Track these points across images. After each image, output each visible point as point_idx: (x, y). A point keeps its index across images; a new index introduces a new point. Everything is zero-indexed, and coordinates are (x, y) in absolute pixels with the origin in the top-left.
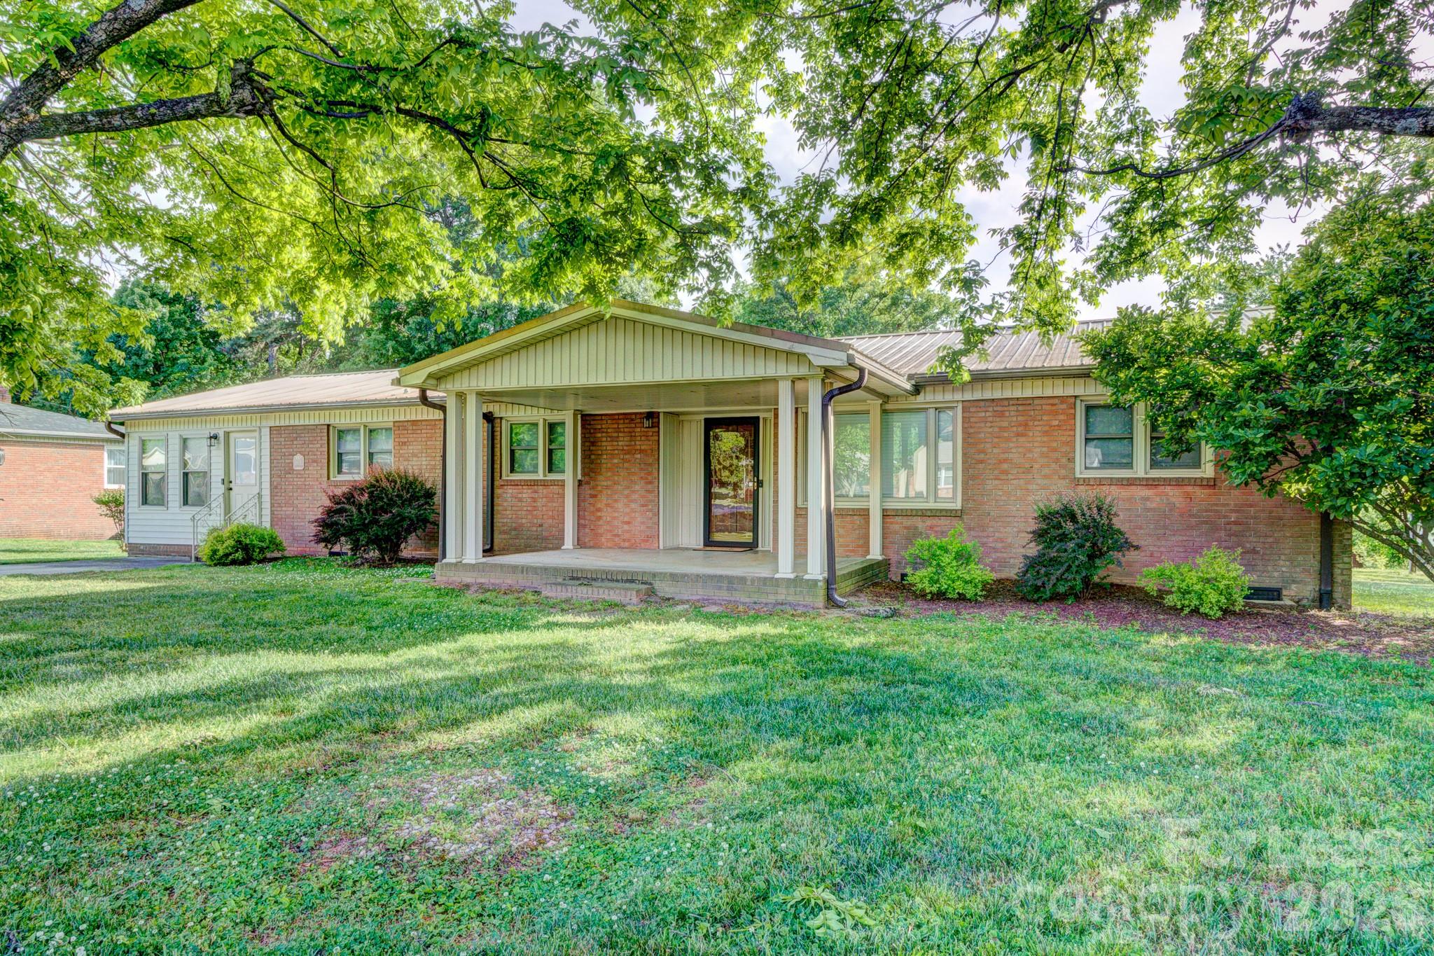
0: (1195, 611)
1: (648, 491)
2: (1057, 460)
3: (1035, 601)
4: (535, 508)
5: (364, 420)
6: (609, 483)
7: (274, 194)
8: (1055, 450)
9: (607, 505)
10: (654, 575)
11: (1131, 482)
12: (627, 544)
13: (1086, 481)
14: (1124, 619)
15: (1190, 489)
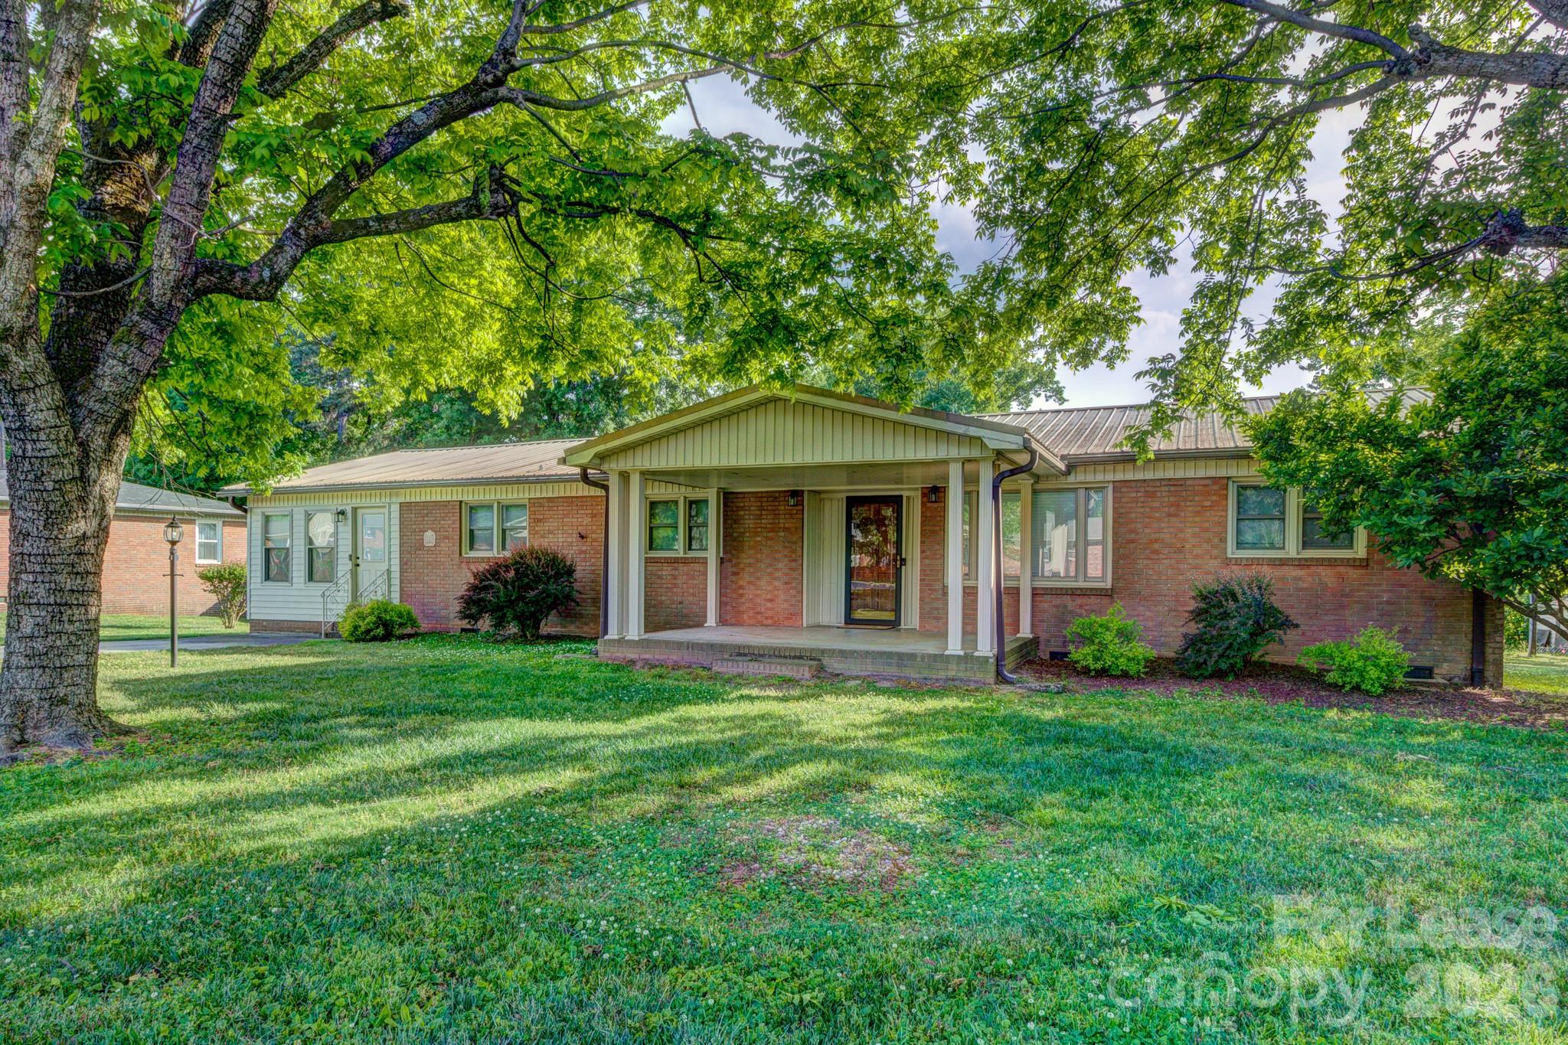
0: (1357, 688)
1: (791, 569)
2: (1209, 541)
3: (1195, 678)
4: (675, 586)
5: (498, 496)
6: (751, 561)
7: (474, 282)
8: (1207, 530)
9: (749, 583)
10: (823, 651)
11: (1283, 562)
12: (769, 622)
13: (1238, 562)
14: (1288, 696)
15: (1342, 569)
